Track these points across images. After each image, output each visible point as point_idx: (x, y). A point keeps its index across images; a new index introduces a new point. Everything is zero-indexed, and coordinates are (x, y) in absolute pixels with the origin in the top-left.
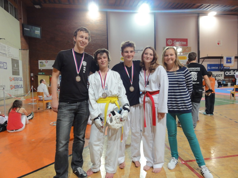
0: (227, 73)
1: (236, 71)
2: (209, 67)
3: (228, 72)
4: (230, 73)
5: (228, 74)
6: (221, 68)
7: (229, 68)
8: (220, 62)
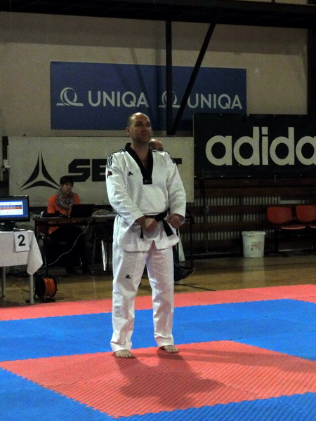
1: (291, 130)
2: (64, 93)
3: (226, 141)
4: (246, 151)
5: (226, 160)
6: (174, 106)
7: (239, 105)
8: (164, 52)
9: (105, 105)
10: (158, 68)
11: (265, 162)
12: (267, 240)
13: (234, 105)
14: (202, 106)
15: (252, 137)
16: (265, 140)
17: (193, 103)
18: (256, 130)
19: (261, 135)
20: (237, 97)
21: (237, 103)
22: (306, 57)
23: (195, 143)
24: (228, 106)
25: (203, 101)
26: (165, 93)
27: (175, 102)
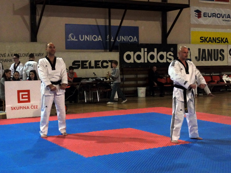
0: (129, 57)
1: (156, 50)
2: (70, 35)
3: (131, 53)
4: (139, 57)
6: (112, 41)
7: (136, 40)
8: (108, 20)
9: (86, 40)
10: (106, 26)
11: (146, 61)
12: (147, 91)
13: (134, 40)
14: (122, 41)
15: (141, 52)
16: (146, 53)
17: (119, 39)
18: (142, 49)
19: (144, 52)
20: (135, 37)
21: (135, 39)
22: (161, 22)
23: (120, 54)
24: (132, 41)
25: (123, 39)
26: (108, 36)
27: (112, 39)
